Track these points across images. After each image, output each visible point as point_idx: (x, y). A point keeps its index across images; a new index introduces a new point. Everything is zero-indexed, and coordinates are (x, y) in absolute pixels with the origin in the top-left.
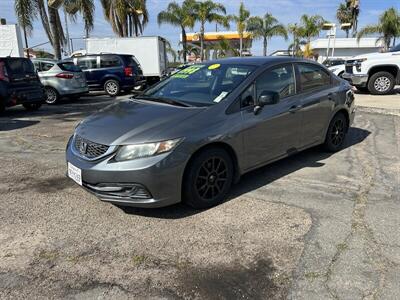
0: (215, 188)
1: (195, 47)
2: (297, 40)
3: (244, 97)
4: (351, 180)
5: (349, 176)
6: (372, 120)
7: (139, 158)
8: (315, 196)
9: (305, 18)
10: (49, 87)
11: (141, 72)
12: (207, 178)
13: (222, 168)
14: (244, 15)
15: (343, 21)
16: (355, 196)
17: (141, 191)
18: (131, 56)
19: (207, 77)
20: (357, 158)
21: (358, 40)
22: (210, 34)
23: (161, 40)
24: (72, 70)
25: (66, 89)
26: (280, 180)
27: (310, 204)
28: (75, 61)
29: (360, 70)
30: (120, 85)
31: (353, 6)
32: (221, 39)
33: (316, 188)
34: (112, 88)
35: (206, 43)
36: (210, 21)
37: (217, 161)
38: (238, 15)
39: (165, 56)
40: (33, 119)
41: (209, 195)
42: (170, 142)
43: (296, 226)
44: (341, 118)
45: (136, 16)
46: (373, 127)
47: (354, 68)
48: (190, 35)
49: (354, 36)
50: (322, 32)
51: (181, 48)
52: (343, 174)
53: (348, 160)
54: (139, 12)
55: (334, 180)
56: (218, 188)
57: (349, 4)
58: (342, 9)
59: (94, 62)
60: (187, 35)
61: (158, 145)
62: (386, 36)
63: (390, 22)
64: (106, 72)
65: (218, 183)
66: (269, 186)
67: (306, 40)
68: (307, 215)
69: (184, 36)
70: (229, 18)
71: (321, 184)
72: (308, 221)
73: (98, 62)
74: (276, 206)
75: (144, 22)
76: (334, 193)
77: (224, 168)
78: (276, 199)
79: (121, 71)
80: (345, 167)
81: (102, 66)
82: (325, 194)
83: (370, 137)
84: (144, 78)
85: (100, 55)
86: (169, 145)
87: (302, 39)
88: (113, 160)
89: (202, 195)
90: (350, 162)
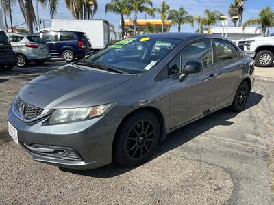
0: (144, 147)
1: (130, 29)
2: (202, 27)
3: (170, 66)
4: (258, 138)
5: (256, 134)
6: (262, 86)
7: (71, 122)
8: (232, 155)
9: (207, 11)
10: (20, 54)
11: (90, 45)
12: (136, 139)
13: (151, 129)
14: (165, 8)
15: (232, 15)
16: (266, 156)
17: (72, 154)
18: (83, 33)
19: (138, 51)
20: (258, 117)
21: (244, 29)
22: (141, 21)
23: (106, 22)
24: (38, 42)
25: (33, 55)
26: (199, 138)
27: (228, 163)
28: (41, 35)
29: (249, 49)
30: (75, 54)
31: (239, 5)
32: (148, 25)
33: (230, 146)
34: (68, 56)
35: (138, 27)
36: (141, 11)
37: (146, 123)
38: (161, 8)
39: (108, 35)
40: (4, 77)
41: (138, 154)
42: (102, 107)
43: (220, 188)
44: (245, 85)
45: (88, 6)
46: (264, 92)
47: (245, 47)
48: (127, 21)
49: (240, 26)
50: (219, 22)
51: (121, 30)
52: (251, 133)
53: (252, 120)
54: (91, 3)
55: (243, 138)
56: (146, 147)
57: (237, 4)
58: (232, 7)
59: (56, 36)
60: (125, 21)
61: (90, 109)
62: (263, 26)
63: (266, 17)
64: (64, 44)
65: (147, 143)
66: (190, 144)
67: (207, 27)
68: (228, 176)
69: (123, 22)
70: (155, 9)
71: (234, 142)
72: (229, 183)
73: (59, 37)
74: (197, 165)
75: (94, 10)
76: (247, 152)
77: (153, 129)
78: (197, 157)
79: (76, 44)
80: (250, 126)
81: (61, 40)
82: (240, 153)
83: (263, 100)
84: (92, 49)
85: (60, 32)
86: (101, 110)
87: (205, 27)
88: (47, 123)
89: (131, 155)
90: (254, 121)
